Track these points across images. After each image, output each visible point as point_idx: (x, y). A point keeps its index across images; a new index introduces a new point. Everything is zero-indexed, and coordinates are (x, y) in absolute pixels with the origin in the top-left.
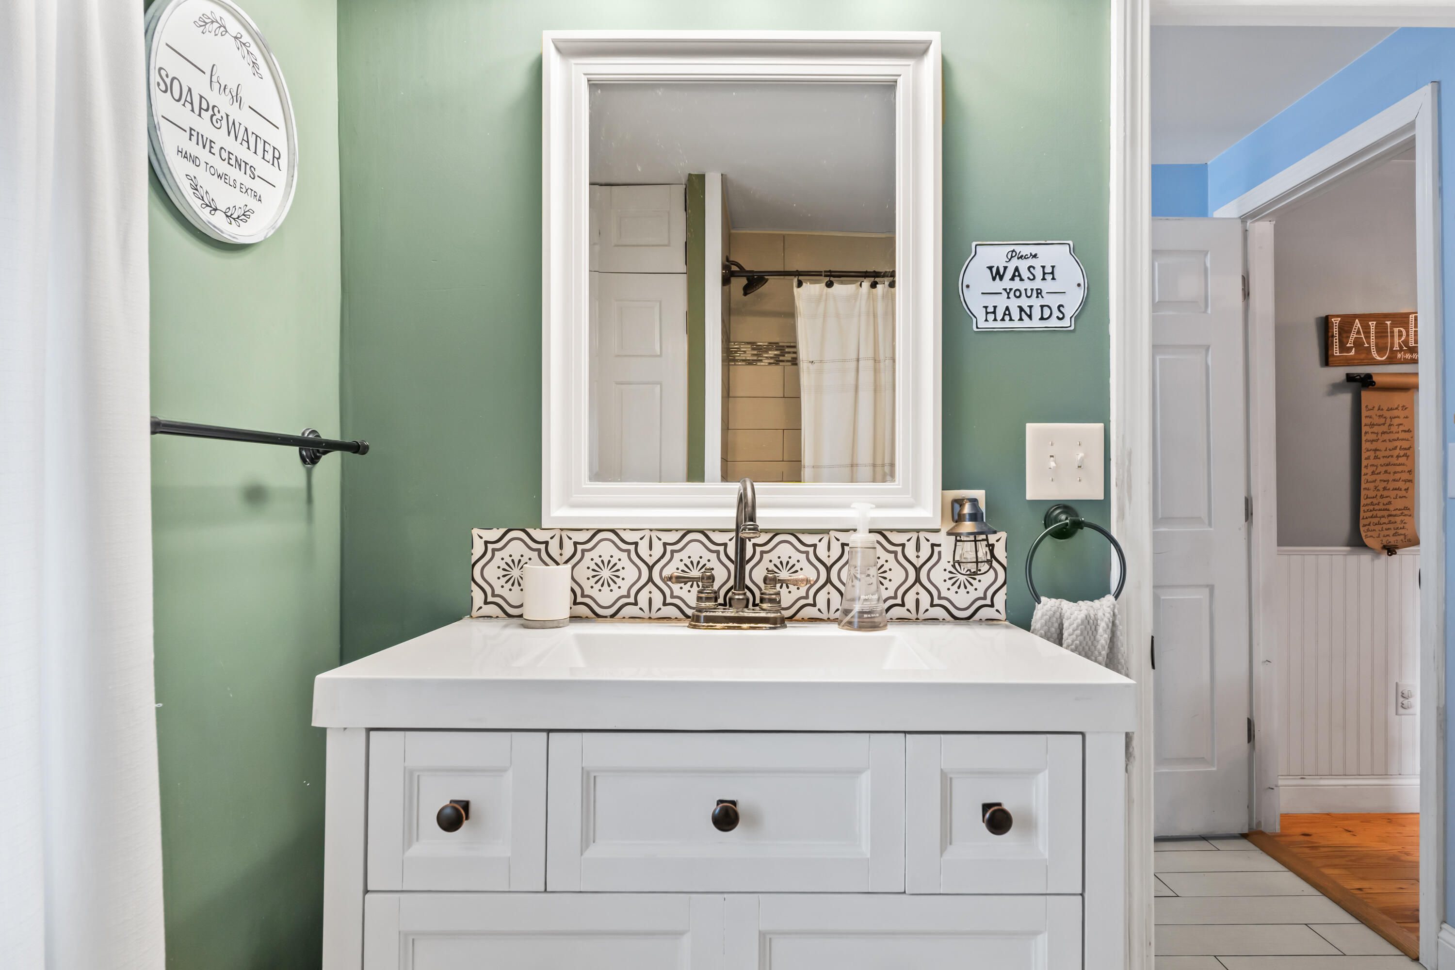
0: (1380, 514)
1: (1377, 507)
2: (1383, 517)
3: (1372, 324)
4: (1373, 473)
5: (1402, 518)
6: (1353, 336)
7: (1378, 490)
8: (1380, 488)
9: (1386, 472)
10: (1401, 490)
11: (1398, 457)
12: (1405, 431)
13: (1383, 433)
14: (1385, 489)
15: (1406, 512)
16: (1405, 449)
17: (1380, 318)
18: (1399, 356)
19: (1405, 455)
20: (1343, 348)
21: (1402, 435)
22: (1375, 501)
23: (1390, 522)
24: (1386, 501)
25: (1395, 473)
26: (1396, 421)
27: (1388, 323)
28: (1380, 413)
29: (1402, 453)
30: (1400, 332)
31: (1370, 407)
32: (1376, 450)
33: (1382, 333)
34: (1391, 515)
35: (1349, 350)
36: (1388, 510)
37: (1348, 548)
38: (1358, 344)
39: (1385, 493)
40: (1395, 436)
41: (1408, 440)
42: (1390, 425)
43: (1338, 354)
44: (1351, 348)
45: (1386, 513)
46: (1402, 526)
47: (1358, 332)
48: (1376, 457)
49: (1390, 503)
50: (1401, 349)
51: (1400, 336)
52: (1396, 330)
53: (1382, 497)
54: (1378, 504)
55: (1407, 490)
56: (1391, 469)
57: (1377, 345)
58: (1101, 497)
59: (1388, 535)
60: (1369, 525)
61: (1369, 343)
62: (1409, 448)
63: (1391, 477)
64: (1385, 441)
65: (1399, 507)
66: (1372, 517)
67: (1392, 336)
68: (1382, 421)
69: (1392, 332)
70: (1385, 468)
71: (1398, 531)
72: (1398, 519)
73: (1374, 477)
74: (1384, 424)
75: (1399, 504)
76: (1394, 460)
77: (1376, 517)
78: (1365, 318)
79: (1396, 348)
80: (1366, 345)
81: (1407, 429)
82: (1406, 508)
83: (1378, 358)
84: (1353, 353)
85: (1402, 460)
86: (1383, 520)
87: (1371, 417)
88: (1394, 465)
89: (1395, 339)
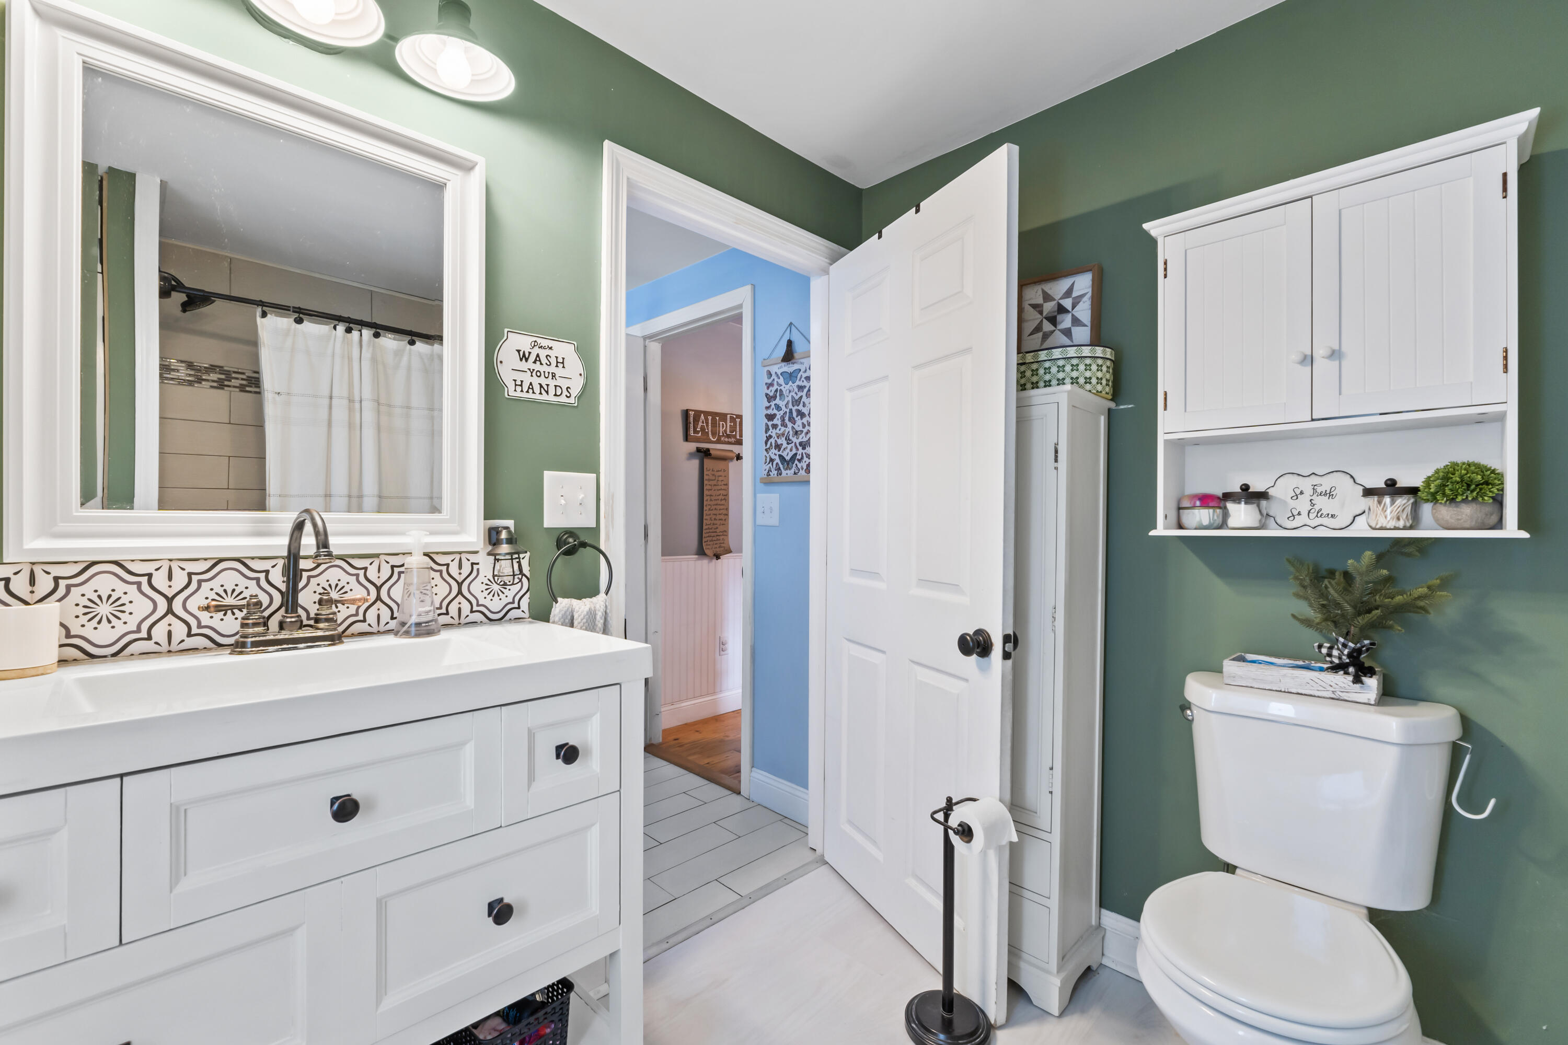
0: (713, 534)
1: (711, 531)
2: (714, 536)
3: (710, 418)
4: (709, 510)
5: (723, 537)
6: (700, 424)
7: (712, 520)
8: (713, 519)
9: (715, 509)
10: (722, 520)
11: (721, 500)
12: (724, 485)
13: (715, 485)
14: (715, 519)
15: (725, 533)
16: (724, 495)
17: (714, 414)
18: (722, 439)
19: (725, 499)
20: (695, 431)
21: (723, 487)
22: (710, 527)
23: (717, 540)
24: (715, 526)
25: (720, 510)
26: (720, 478)
27: (717, 418)
28: (713, 473)
29: (723, 497)
30: (723, 424)
31: (708, 469)
32: (711, 496)
33: (714, 424)
34: (717, 536)
35: (698, 432)
36: (716, 532)
37: (696, 556)
38: (703, 429)
39: (715, 522)
40: (719, 487)
41: (725, 490)
42: (718, 481)
43: (693, 435)
44: (699, 432)
45: (715, 534)
46: (722, 542)
47: (703, 422)
48: (711, 500)
49: (717, 528)
50: (723, 436)
51: (723, 427)
52: (721, 423)
53: (714, 524)
54: (711, 529)
55: (725, 520)
56: (718, 507)
57: (712, 430)
58: (594, 526)
59: (716, 548)
60: (707, 541)
61: (708, 430)
62: (726, 495)
63: (717, 512)
64: (715, 490)
65: (721, 531)
66: (708, 537)
67: (719, 427)
68: (714, 478)
69: (719, 424)
70: (715, 507)
71: (722, 545)
72: (721, 537)
73: (709, 512)
74: (715, 480)
75: (721, 528)
76: (719, 502)
77: (711, 537)
78: (706, 413)
79: (721, 434)
80: (707, 431)
81: (725, 483)
82: (725, 531)
83: (712, 439)
84: (700, 435)
85: (723, 502)
86: (714, 538)
87: (708, 475)
88: (719, 505)
89: (721, 428)
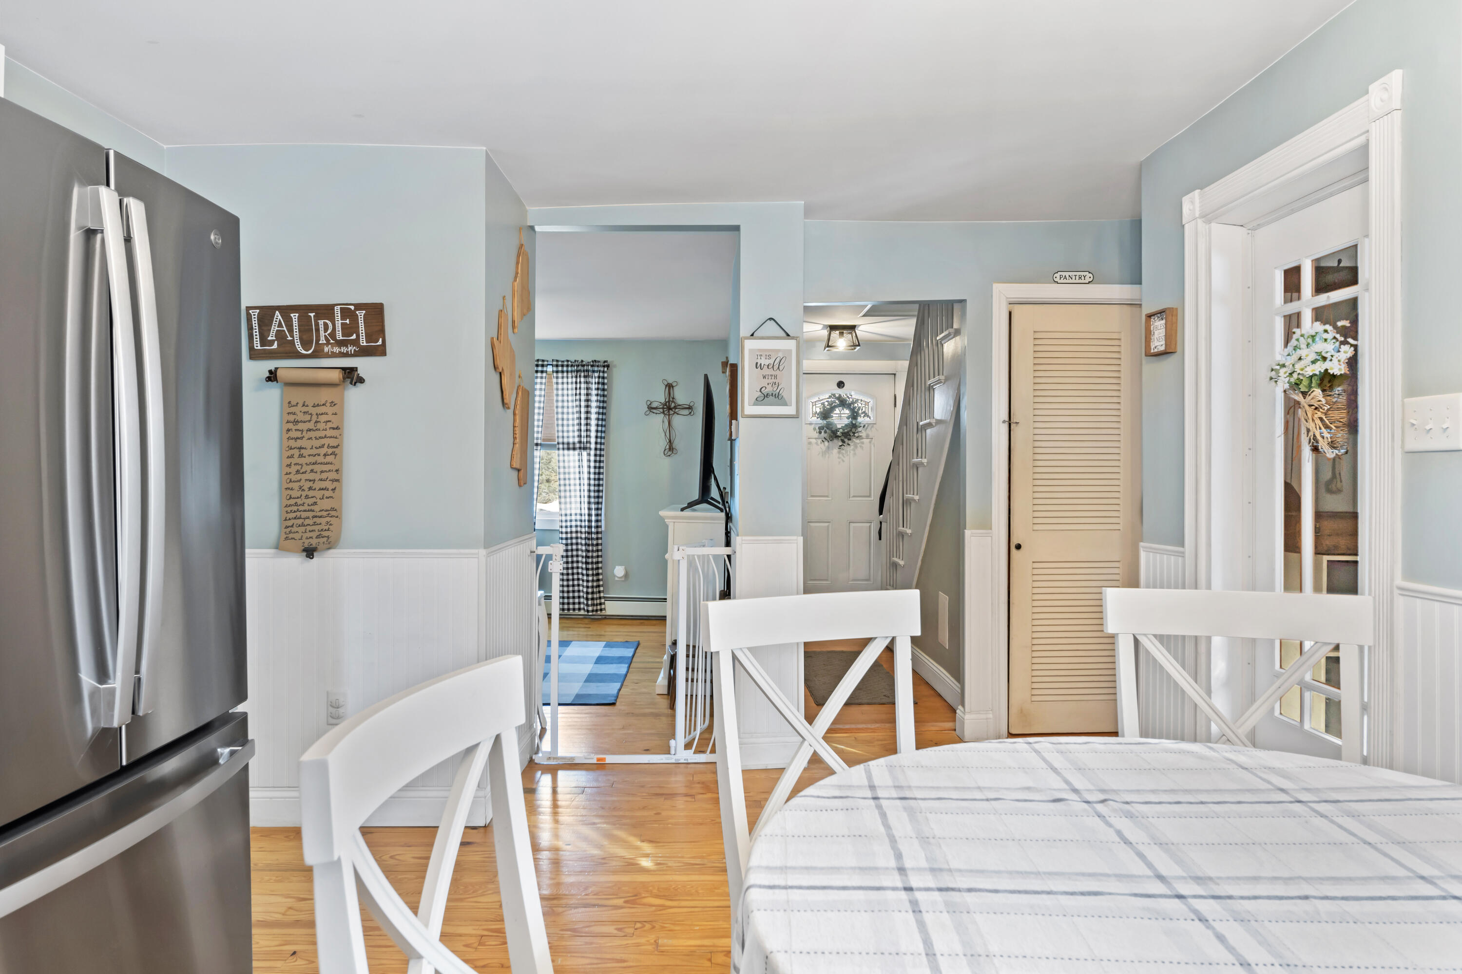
0: (304, 515)
1: (301, 508)
2: (308, 518)
3: (295, 316)
4: (298, 472)
5: (328, 519)
6: (274, 328)
7: (303, 490)
8: (306, 488)
9: (312, 471)
10: (328, 490)
11: (325, 455)
12: (334, 429)
13: (309, 430)
14: (310, 489)
15: (333, 513)
16: (334, 447)
17: (303, 310)
18: (326, 349)
19: (333, 454)
20: (264, 341)
21: (330, 433)
22: (299, 501)
23: (315, 524)
24: (311, 501)
25: (322, 472)
26: (323, 418)
27: (312, 315)
28: (305, 409)
29: (330, 451)
30: (326, 325)
31: (294, 403)
32: (300, 448)
33: (305, 325)
34: (316, 517)
35: (271, 343)
36: (313, 511)
37: (273, 551)
38: (280, 335)
39: (311, 493)
40: (323, 434)
41: (336, 438)
42: (316, 422)
43: (259, 348)
44: (273, 341)
45: (310, 514)
46: (327, 528)
47: (280, 325)
48: (301, 456)
49: (315, 503)
50: (328, 343)
51: (326, 330)
52: (321, 322)
53: (307, 497)
54: (303, 505)
55: (334, 490)
56: (317, 468)
57: (301, 339)
59: (311, 538)
60: (292, 526)
61: (292, 336)
62: (337, 447)
63: (317, 477)
64: (310, 439)
65: (325, 508)
66: (295, 518)
67: (318, 330)
68: (308, 417)
69: (317, 325)
70: (311, 467)
71: (322, 533)
72: (323, 521)
73: (299, 477)
74: (310, 421)
75: (326, 504)
76: (320, 459)
77: (300, 518)
78: (286, 311)
79: (322, 341)
80: (290, 338)
81: (335, 426)
82: (333, 509)
83: (304, 352)
84: (275, 346)
85: (329, 459)
86: (307, 522)
87: (294, 414)
88: (321, 464)
89: (322, 333)
